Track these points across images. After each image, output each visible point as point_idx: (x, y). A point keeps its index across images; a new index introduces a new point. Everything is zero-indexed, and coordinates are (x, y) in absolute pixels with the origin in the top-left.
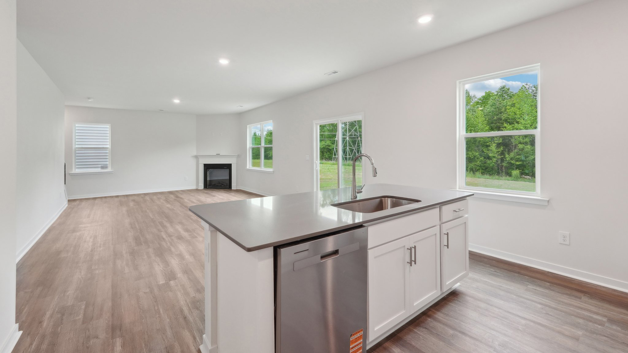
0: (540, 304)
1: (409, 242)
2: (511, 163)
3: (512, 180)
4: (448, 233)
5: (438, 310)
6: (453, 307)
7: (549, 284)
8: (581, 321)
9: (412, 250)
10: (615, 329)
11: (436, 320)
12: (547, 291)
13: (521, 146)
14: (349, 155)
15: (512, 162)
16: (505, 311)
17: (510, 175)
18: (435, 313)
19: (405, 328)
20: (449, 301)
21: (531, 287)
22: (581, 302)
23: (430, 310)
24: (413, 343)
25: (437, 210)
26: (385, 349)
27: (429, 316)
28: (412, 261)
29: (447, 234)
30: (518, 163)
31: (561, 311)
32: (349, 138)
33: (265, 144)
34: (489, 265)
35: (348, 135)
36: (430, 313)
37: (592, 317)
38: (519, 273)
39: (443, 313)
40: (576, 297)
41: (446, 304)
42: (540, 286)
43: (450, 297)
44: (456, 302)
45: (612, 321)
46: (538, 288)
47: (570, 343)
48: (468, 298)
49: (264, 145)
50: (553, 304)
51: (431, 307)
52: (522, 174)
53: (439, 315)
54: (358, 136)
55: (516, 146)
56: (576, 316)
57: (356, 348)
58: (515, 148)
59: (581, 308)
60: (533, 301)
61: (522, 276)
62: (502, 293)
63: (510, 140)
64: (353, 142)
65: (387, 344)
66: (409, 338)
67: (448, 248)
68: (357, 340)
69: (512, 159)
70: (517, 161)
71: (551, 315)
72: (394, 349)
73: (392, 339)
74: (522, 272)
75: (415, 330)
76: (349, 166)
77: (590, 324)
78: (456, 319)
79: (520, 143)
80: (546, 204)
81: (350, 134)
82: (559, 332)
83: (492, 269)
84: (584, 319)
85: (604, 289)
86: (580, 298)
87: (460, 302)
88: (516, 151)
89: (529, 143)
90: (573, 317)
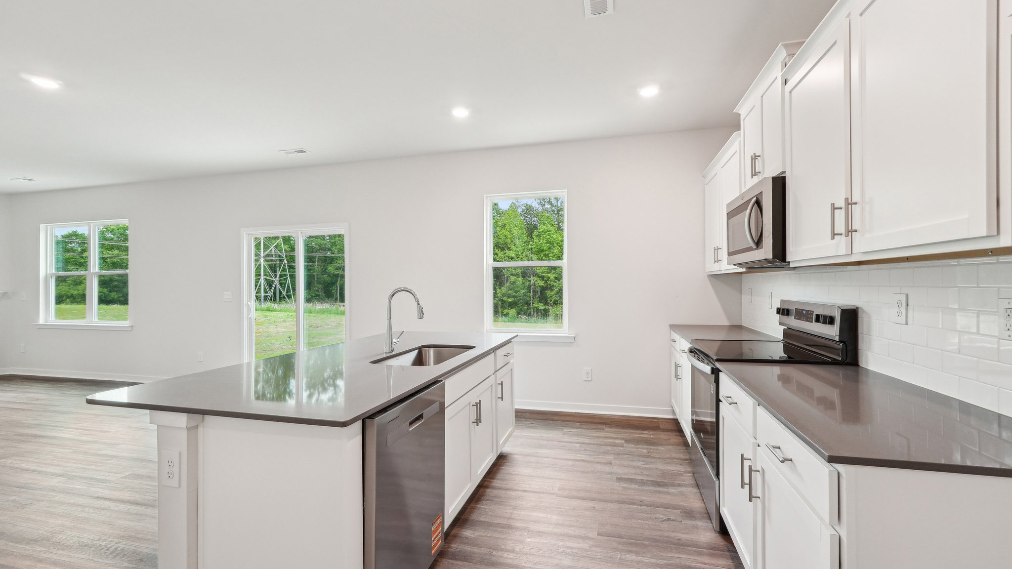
0: (578, 443)
1: (473, 398)
2: (502, 301)
3: (509, 322)
4: (502, 382)
5: (493, 478)
6: (506, 470)
7: (578, 424)
8: (609, 448)
9: (478, 405)
10: (631, 447)
11: (494, 488)
12: (579, 430)
13: (513, 278)
14: (266, 292)
15: (504, 299)
16: (554, 458)
17: (506, 315)
18: (491, 482)
19: (467, 508)
20: (500, 465)
21: (566, 430)
22: (605, 432)
23: (486, 481)
24: (482, 519)
25: (492, 355)
26: (455, 536)
27: (487, 487)
28: (478, 421)
29: (502, 384)
30: (510, 300)
31: (594, 444)
32: (266, 260)
33: (101, 268)
34: (524, 419)
35: (262, 255)
36: (486, 483)
37: (615, 442)
38: (552, 420)
39: (499, 479)
40: (601, 429)
41: (498, 469)
42: (573, 427)
43: (500, 461)
44: (507, 464)
45: (627, 441)
46: (572, 430)
47: (607, 468)
48: (516, 457)
49: (97, 270)
50: (587, 441)
51: (485, 477)
52: (518, 313)
53: (496, 483)
54: (283, 257)
55: (508, 278)
56: (605, 445)
57: (437, 539)
58: (507, 281)
59: (606, 437)
60: (571, 442)
61: (556, 422)
62: (545, 443)
63: (502, 271)
64: (271, 268)
65: (454, 532)
66: (475, 516)
67: (502, 400)
68: (437, 528)
69: (503, 295)
70: (509, 297)
71: (588, 450)
72: (465, 533)
73: (458, 524)
74: (555, 418)
75: (478, 506)
76: (269, 311)
77: (615, 448)
78: (514, 480)
79: (512, 275)
80: (572, 340)
81: (267, 253)
82: (598, 463)
83: (528, 422)
84: (610, 445)
85: (616, 417)
86: (604, 429)
87: (511, 463)
88: (508, 285)
89: (520, 275)
90: (603, 446)
